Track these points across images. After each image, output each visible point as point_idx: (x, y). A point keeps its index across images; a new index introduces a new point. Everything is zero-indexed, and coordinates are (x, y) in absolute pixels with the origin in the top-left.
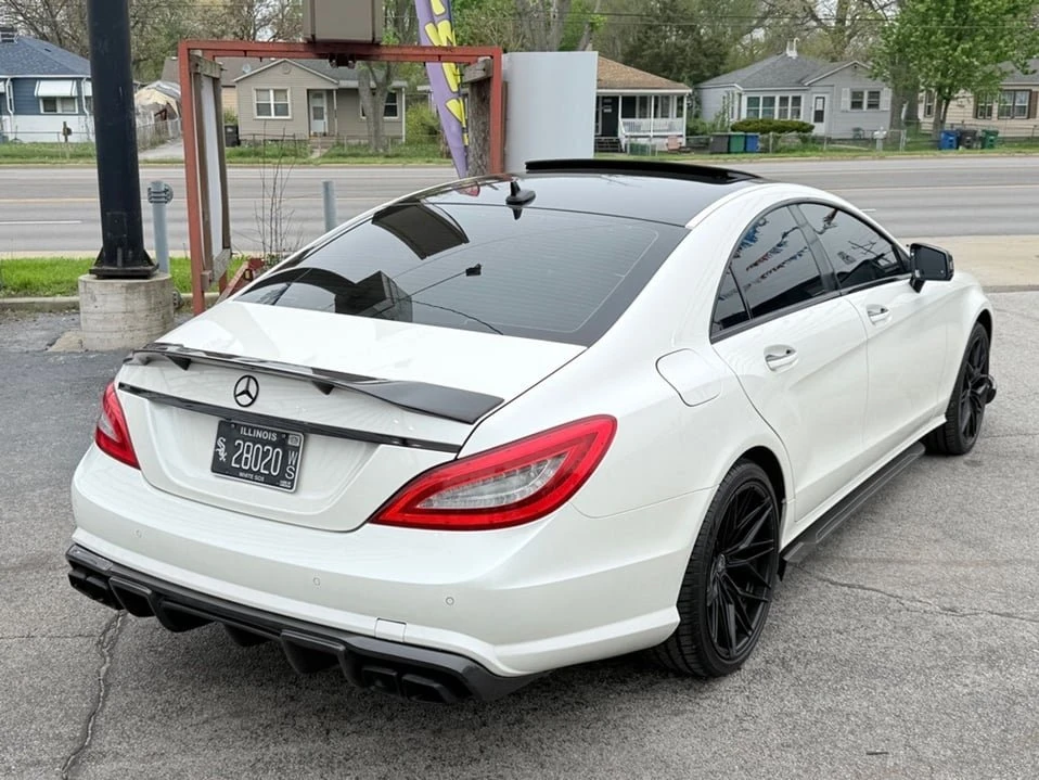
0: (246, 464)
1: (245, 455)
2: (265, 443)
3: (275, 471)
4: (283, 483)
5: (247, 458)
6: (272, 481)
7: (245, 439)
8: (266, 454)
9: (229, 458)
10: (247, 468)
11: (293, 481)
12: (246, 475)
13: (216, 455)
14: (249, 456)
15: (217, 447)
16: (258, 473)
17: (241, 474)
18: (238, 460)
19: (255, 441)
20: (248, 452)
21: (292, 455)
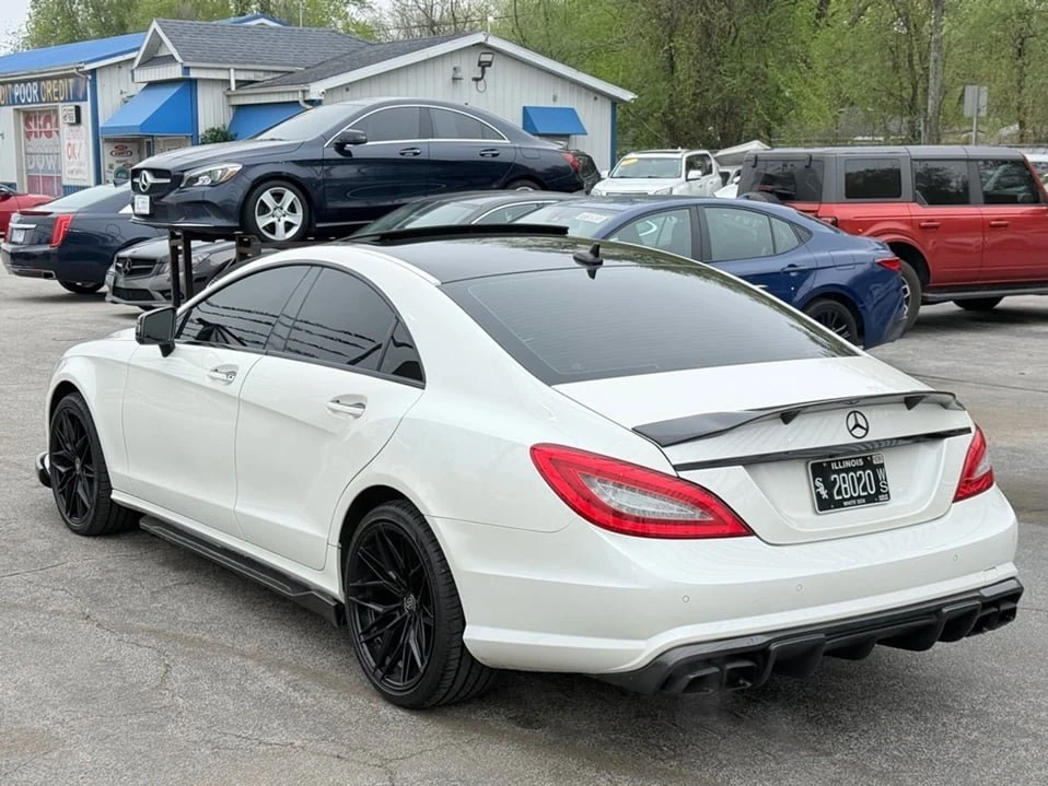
0: (846, 494)
1: (843, 486)
2: (855, 469)
3: (872, 489)
4: (881, 497)
5: (845, 488)
6: (871, 499)
7: (838, 472)
8: (859, 479)
9: (830, 494)
10: (848, 496)
11: (888, 493)
12: (849, 503)
13: (819, 495)
14: (847, 485)
15: (816, 488)
16: (859, 497)
17: (845, 503)
18: (839, 493)
19: (847, 470)
20: (844, 483)
21: (880, 473)
